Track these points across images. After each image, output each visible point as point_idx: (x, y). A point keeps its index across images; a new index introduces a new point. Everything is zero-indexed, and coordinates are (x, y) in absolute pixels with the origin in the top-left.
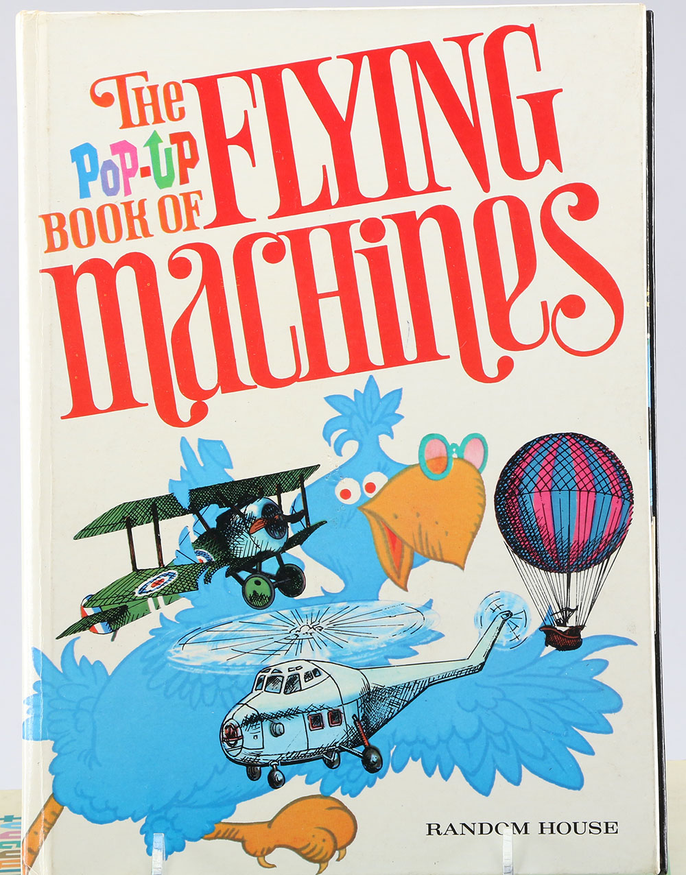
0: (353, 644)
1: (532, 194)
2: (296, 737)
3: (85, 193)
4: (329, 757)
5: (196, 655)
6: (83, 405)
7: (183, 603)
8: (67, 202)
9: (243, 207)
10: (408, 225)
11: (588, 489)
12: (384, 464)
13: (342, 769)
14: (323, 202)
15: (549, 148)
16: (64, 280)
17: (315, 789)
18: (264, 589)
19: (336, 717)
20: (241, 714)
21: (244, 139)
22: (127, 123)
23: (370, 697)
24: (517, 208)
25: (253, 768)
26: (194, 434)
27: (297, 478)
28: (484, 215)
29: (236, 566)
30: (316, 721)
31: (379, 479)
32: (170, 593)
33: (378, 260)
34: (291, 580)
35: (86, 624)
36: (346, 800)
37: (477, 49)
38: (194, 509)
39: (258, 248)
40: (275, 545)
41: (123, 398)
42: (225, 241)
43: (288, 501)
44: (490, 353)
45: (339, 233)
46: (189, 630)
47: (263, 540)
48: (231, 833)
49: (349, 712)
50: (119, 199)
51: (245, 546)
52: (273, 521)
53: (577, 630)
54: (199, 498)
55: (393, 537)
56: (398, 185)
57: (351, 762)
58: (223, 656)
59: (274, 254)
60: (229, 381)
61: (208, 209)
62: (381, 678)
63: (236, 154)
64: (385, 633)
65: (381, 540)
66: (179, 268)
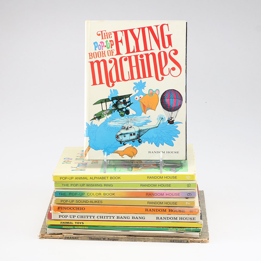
0: (137, 123)
1: (167, 51)
2: (128, 137)
3: (95, 50)
4: (133, 140)
5: (112, 124)
6: (95, 83)
7: (110, 116)
8: (93, 51)
9: (121, 52)
10: (147, 55)
11: (175, 98)
12: (143, 94)
13: (135, 142)
14: (134, 52)
15: (170, 44)
16: (92, 63)
17: (131, 146)
18: (123, 113)
19: (134, 134)
20: (119, 133)
21: (121, 41)
22: (103, 38)
23: (140, 131)
24: (165, 53)
25: (121, 142)
26: (112, 88)
27: (129, 96)
28: (159, 54)
29: (119, 110)
30: (131, 135)
31: (142, 96)
32: (108, 114)
33: (142, 61)
34: (127, 112)
35: (94, 119)
36: (136, 147)
37: (159, 27)
38: (112, 101)
39: (123, 59)
40: (125, 107)
41: (101, 83)
42: (118, 58)
43: (127, 99)
44: (160, 76)
45: (136, 57)
46: (111, 120)
47: (123, 106)
48: (117, 152)
49: (136, 133)
50: (101, 51)
51: (120, 107)
52: (125, 103)
53: (173, 121)
54: (113, 99)
55: (144, 106)
56: (146, 49)
57: (137, 141)
58: (116, 124)
59: (126, 60)
60: (118, 80)
61: (115, 52)
62: (141, 128)
63: (120, 43)
64: (142, 121)
65: (142, 106)
66: (110, 62)
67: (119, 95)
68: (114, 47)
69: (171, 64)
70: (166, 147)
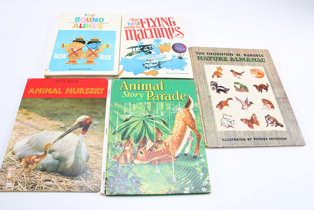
67: (144, 45)
68: (140, 25)
69: (176, 33)
70: (179, 71)
